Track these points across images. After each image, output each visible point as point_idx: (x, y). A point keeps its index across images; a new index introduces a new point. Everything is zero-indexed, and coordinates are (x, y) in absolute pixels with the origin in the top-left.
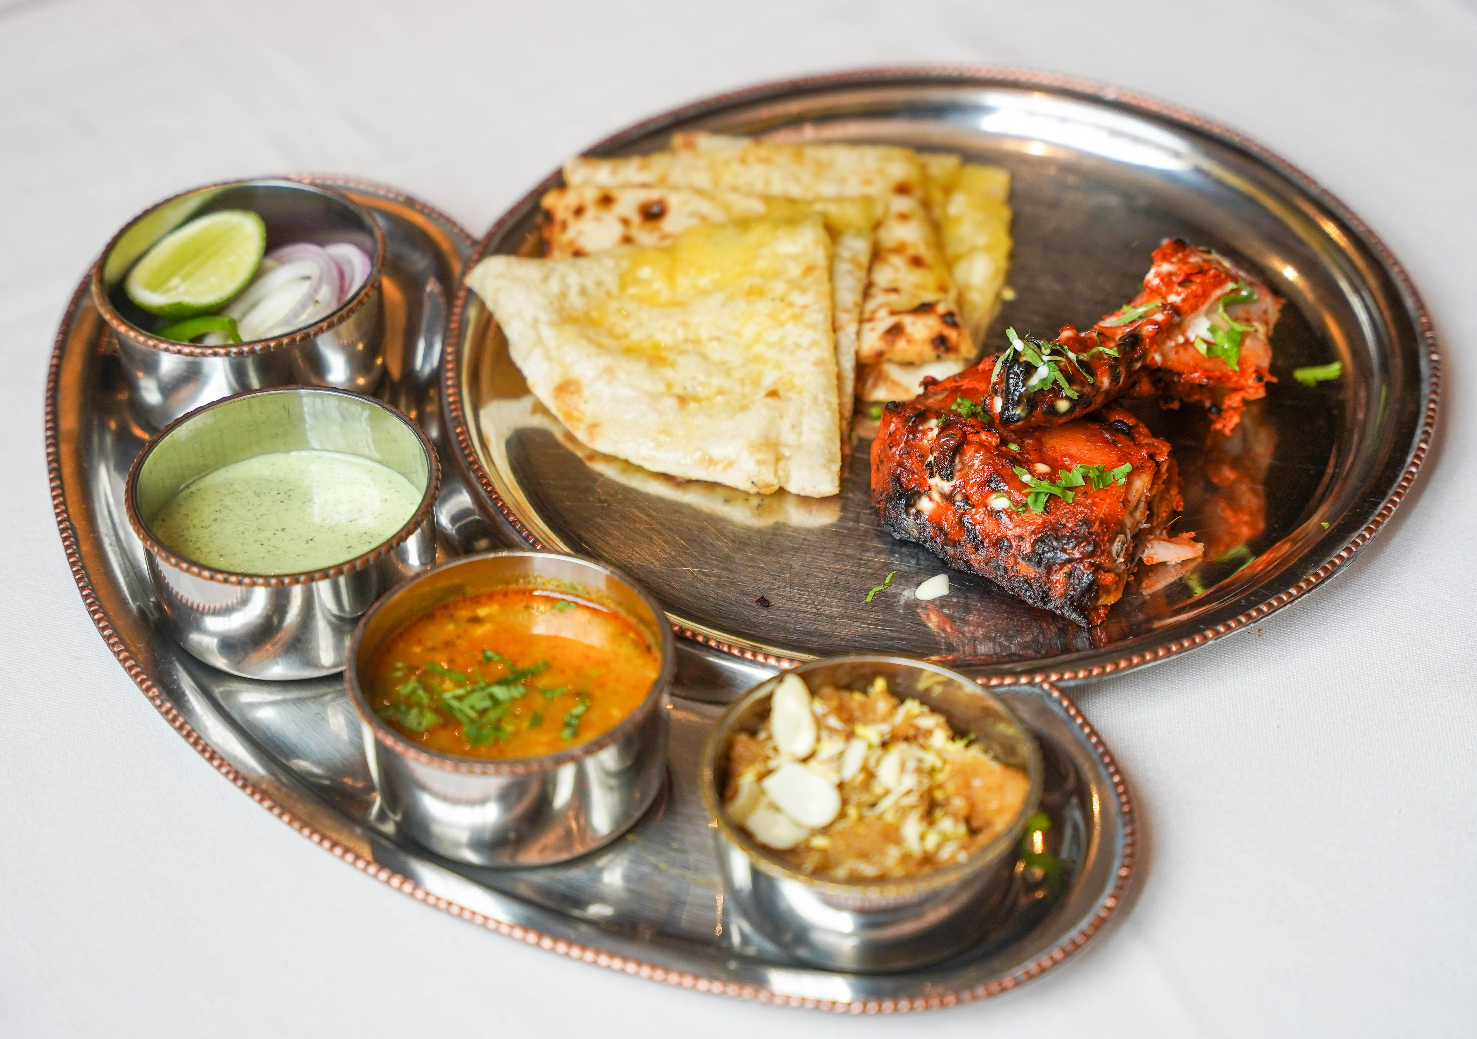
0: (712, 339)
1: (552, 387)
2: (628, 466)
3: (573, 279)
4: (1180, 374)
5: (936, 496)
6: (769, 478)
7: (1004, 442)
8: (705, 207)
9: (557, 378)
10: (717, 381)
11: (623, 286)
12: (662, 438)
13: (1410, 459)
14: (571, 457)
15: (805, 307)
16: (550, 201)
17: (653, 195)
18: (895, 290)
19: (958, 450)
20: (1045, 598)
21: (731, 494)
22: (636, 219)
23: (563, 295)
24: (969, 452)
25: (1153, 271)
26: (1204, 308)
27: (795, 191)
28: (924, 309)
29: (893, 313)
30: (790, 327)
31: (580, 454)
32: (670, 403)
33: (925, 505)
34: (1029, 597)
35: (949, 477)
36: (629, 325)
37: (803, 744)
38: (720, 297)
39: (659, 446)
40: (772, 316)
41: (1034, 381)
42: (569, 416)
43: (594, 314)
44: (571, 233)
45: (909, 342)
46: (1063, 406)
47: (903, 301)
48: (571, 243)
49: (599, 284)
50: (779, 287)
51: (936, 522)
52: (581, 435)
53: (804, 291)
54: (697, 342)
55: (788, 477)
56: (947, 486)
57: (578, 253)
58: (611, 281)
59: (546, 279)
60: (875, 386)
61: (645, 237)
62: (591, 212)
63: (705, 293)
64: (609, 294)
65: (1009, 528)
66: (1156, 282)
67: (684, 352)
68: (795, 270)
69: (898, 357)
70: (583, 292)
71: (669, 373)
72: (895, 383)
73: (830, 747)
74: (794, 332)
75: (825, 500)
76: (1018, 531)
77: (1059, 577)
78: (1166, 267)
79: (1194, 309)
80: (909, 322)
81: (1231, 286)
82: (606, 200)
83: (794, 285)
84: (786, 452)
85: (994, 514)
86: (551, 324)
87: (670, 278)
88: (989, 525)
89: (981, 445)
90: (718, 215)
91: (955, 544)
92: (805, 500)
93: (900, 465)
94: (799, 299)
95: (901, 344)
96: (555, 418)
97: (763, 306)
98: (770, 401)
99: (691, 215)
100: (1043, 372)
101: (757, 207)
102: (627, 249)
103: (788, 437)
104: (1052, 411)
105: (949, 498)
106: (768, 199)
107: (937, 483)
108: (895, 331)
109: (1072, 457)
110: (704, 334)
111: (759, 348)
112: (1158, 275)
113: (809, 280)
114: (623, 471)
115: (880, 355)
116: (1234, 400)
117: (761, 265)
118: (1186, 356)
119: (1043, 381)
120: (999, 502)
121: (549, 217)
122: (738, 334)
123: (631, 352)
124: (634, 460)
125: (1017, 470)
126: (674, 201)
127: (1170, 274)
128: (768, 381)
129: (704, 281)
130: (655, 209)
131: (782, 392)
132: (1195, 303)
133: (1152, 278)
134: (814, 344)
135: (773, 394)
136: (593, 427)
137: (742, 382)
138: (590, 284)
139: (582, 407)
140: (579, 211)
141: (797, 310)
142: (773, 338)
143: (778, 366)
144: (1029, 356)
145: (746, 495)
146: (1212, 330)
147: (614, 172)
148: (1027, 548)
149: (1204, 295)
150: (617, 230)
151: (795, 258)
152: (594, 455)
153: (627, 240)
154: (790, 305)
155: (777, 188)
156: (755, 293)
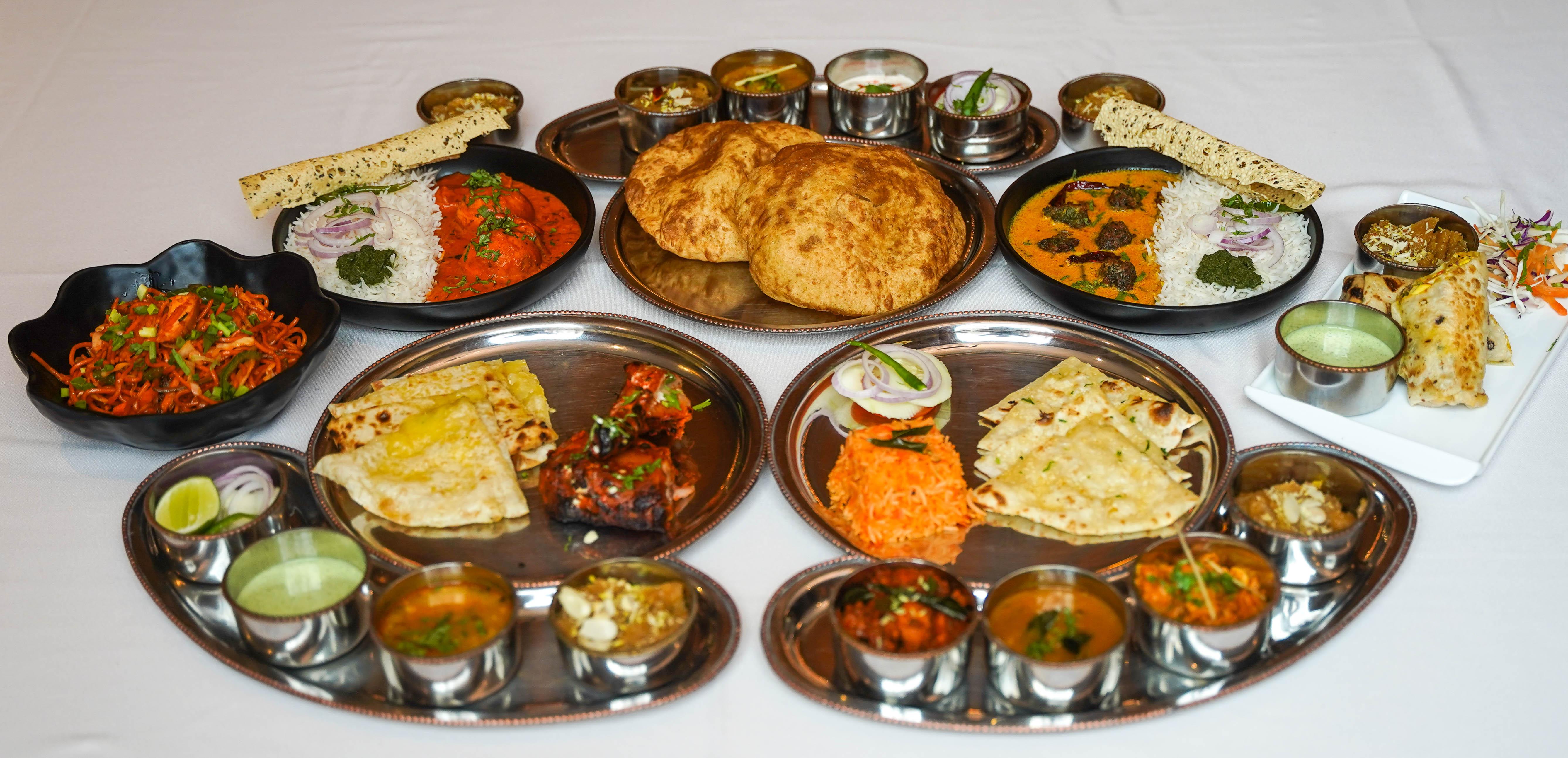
0: (442, 463)
1: (377, 506)
2: (427, 528)
3: (367, 455)
4: (659, 418)
5: (581, 497)
6: (498, 514)
7: (601, 466)
8: (407, 409)
9: (378, 500)
10: (453, 480)
11: (389, 453)
12: (441, 511)
13: (763, 426)
14: (398, 534)
15: (479, 438)
16: (332, 426)
17: (381, 410)
18: (510, 421)
19: (585, 474)
20: (645, 525)
21: (479, 526)
22: (378, 423)
23: (366, 464)
24: (590, 473)
25: (633, 379)
26: (659, 387)
27: (442, 392)
28: (529, 424)
29: (517, 430)
30: (476, 448)
31: (402, 530)
32: (438, 495)
33: (576, 502)
34: (637, 527)
35: (584, 486)
36: (400, 468)
37: (585, 610)
38: (437, 445)
39: (442, 515)
40: (465, 445)
41: (611, 435)
42: (392, 516)
43: (382, 469)
44: (350, 437)
45: (530, 440)
46: (625, 442)
47: (517, 424)
48: (352, 441)
49: (379, 455)
50: (463, 433)
51: (584, 508)
52: (401, 522)
53: (475, 431)
54: (436, 466)
55: (505, 511)
56: (585, 491)
57: (358, 446)
58: (383, 452)
59: (355, 459)
60: (520, 464)
61: (385, 429)
62: (355, 425)
63: (429, 445)
64: (384, 458)
65: (620, 500)
66: (636, 382)
67: (433, 472)
68: (466, 424)
69: (527, 448)
70: (373, 460)
71: (431, 483)
72: (529, 460)
73: (598, 606)
74: (479, 450)
75: (523, 517)
76: (625, 500)
77: (649, 513)
78: (638, 375)
79: (655, 389)
80: (525, 431)
81: (665, 376)
82: (360, 418)
83: (469, 430)
84: (500, 501)
85: (611, 496)
86: (367, 478)
87: (409, 443)
88: (611, 501)
89: (594, 470)
90: (415, 411)
91: (596, 515)
92: (514, 520)
93: (558, 489)
94: (475, 435)
95: (527, 442)
96: (383, 519)
97: (460, 443)
98: (484, 481)
99: (402, 414)
100: (613, 430)
101: (431, 403)
102: (379, 437)
103: (498, 494)
104: (622, 445)
105: (588, 496)
106: (433, 398)
107: (580, 490)
108: (522, 437)
109: (633, 464)
110: (438, 462)
111: (466, 461)
112: (636, 379)
113: (474, 427)
114: (426, 532)
115: (519, 449)
116: (682, 423)
117: (448, 426)
118: (660, 410)
119: (615, 433)
120: (613, 490)
121: (334, 433)
122: (453, 458)
123: (409, 479)
124: (431, 525)
125: (614, 475)
126: (391, 410)
127: (641, 377)
128: (477, 472)
129: (426, 439)
130: (384, 416)
131: (488, 476)
132: (654, 386)
133: (634, 380)
134: (491, 452)
135: (483, 478)
136: (406, 517)
137: (465, 477)
138: (375, 456)
139: (397, 510)
140: (349, 426)
141: (476, 440)
142: (470, 454)
143: (479, 466)
144: (606, 425)
145: (487, 525)
146: (665, 396)
147: (354, 406)
148: (631, 505)
149: (657, 382)
150: (372, 430)
151: (464, 418)
152: (409, 529)
153: (378, 433)
154: (472, 439)
155: (433, 393)
156: (453, 438)
